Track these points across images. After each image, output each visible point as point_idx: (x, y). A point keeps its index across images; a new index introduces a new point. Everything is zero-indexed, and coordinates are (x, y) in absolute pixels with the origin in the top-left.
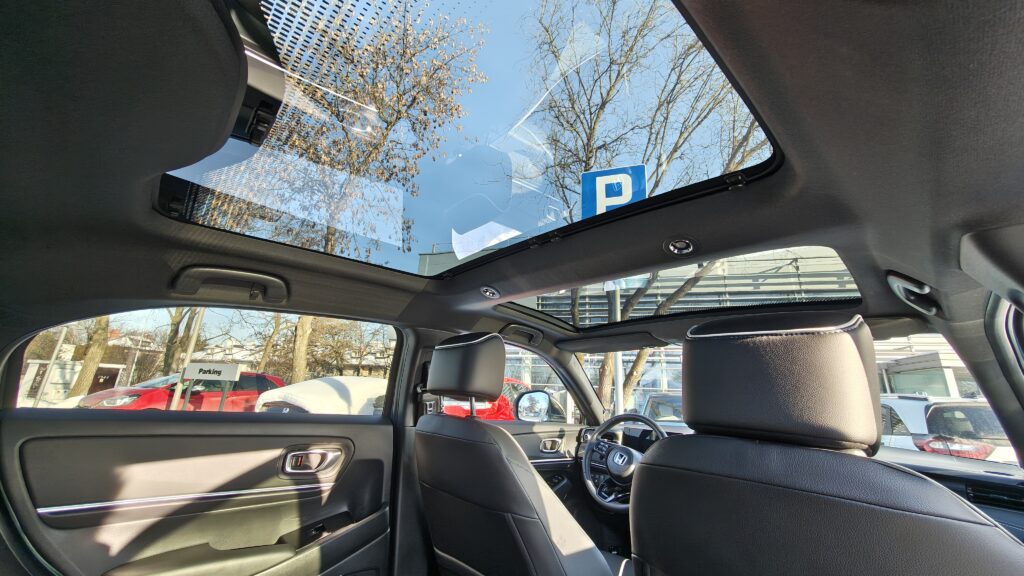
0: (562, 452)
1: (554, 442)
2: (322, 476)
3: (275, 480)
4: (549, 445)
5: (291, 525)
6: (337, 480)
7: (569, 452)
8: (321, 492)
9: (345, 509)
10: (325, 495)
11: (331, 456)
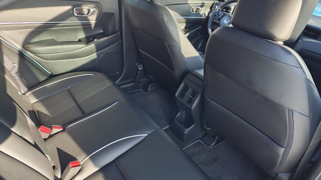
0: (201, 14)
1: (198, 9)
2: (90, 18)
3: (71, 19)
4: (195, 11)
5: (82, 35)
6: (96, 20)
7: (204, 14)
8: (91, 24)
9: (102, 31)
10: (93, 26)
11: (92, 10)
